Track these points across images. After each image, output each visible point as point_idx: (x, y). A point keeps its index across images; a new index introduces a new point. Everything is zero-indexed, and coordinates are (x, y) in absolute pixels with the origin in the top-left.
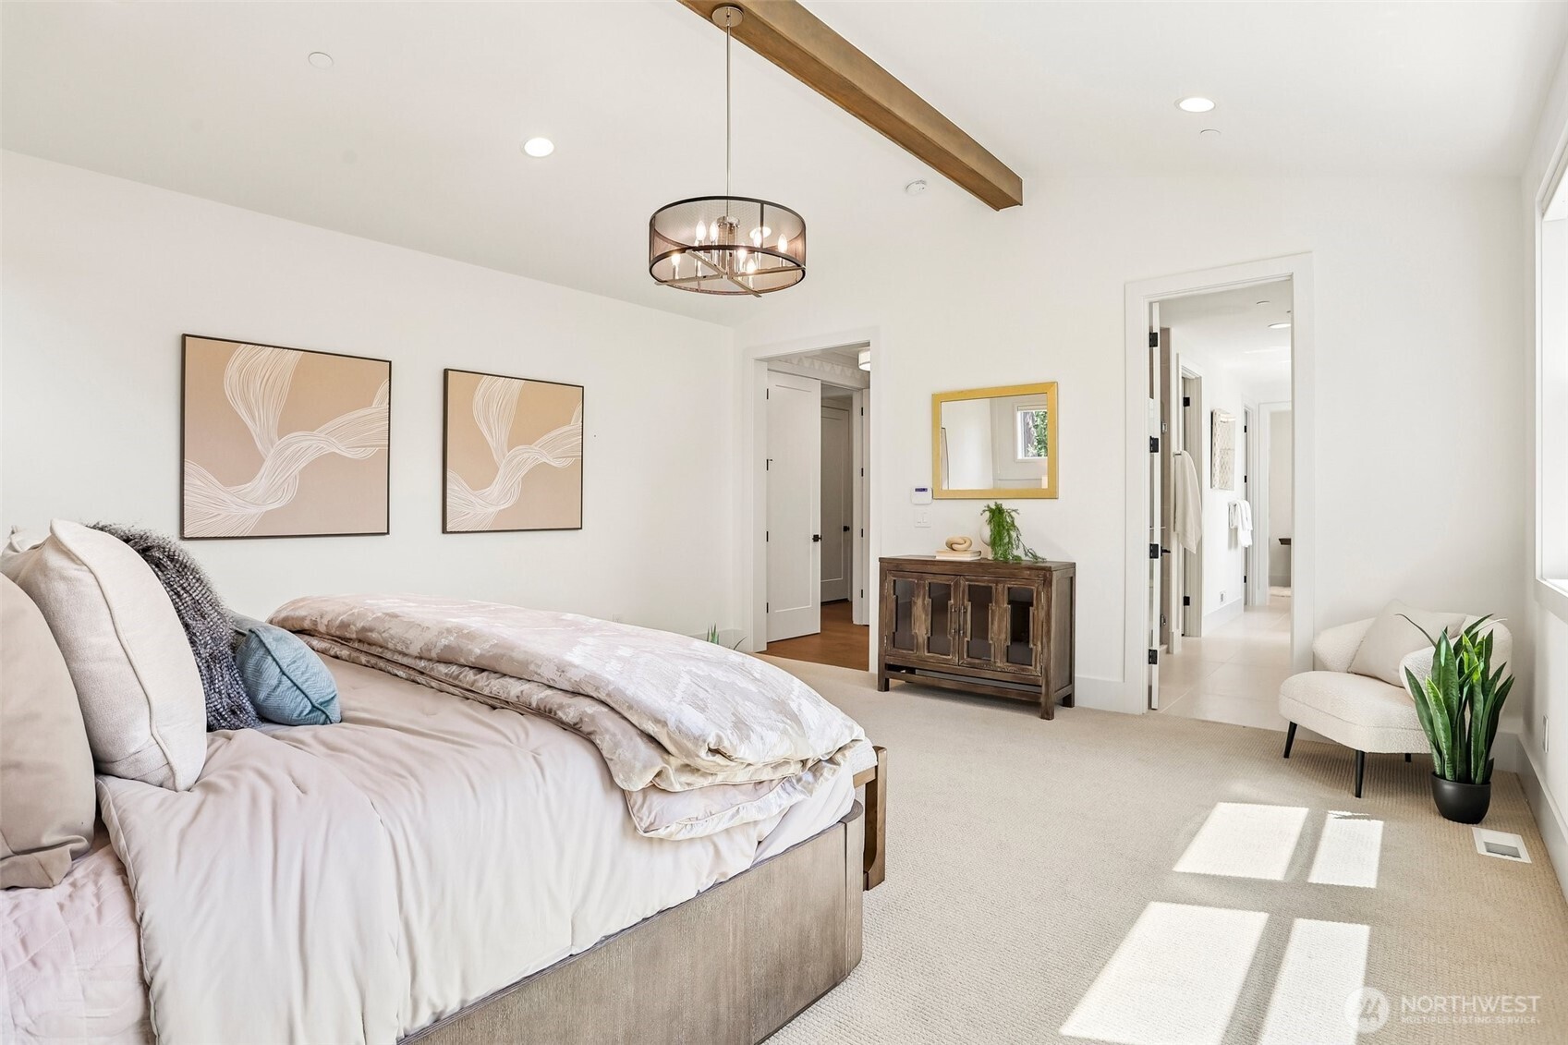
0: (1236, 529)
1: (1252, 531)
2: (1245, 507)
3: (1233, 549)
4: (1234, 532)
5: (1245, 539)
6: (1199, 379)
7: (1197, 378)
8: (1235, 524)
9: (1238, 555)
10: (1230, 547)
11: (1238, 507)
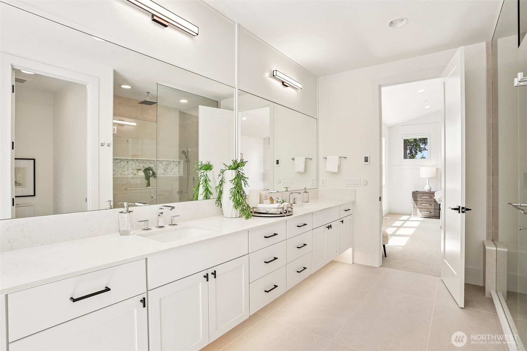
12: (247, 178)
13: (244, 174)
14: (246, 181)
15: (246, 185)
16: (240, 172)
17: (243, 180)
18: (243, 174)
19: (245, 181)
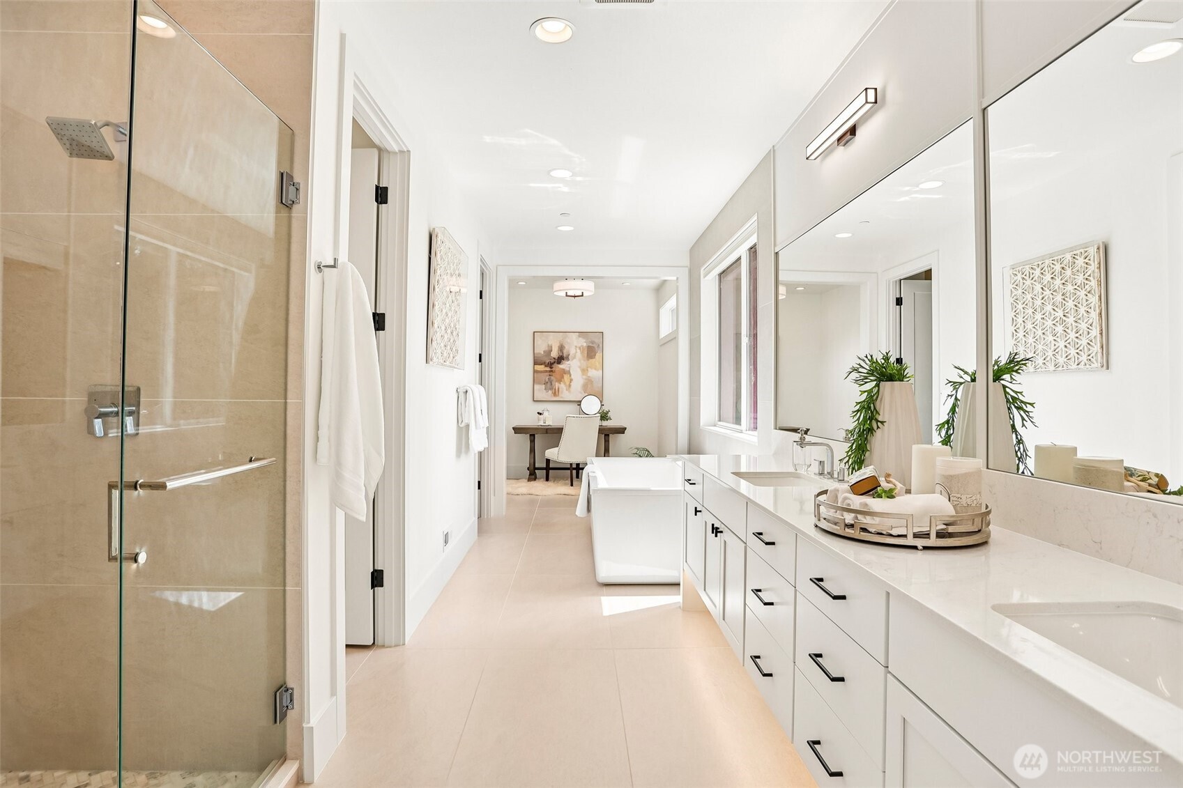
0: (468, 426)
1: (488, 428)
2: (478, 393)
3: (463, 455)
4: (464, 432)
5: (478, 441)
6: (405, 154)
7: (402, 152)
8: (466, 421)
9: (471, 462)
10: (459, 453)
11: (470, 394)
12: (1032, 404)
13: (1021, 393)
14: (1028, 412)
15: (1028, 424)
16: (1008, 390)
17: (1018, 408)
18: (1016, 392)
19: (1025, 411)
